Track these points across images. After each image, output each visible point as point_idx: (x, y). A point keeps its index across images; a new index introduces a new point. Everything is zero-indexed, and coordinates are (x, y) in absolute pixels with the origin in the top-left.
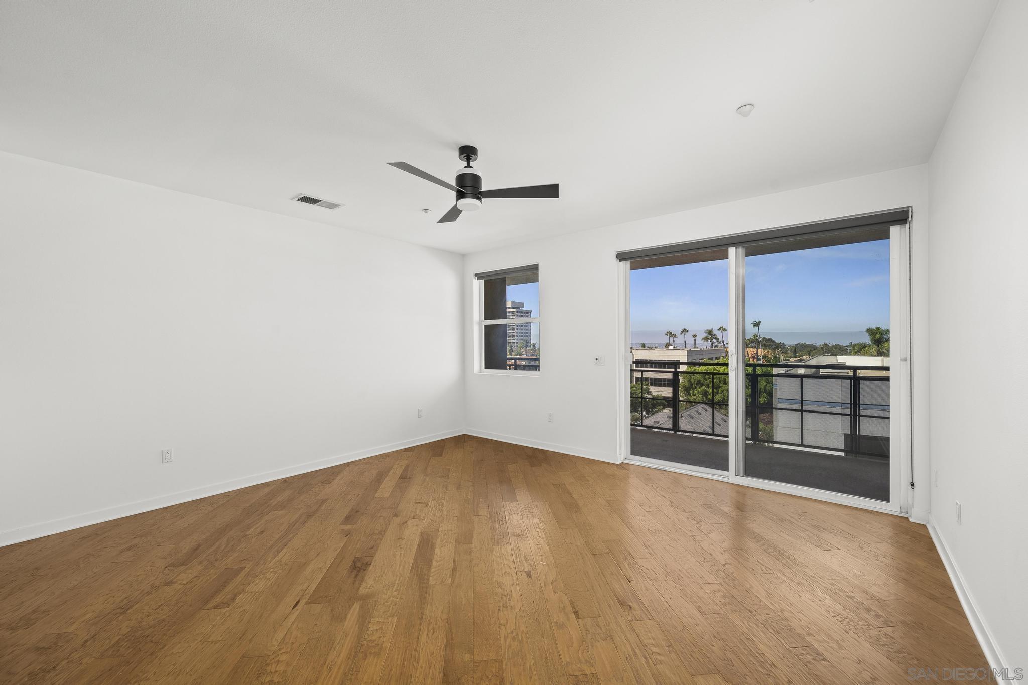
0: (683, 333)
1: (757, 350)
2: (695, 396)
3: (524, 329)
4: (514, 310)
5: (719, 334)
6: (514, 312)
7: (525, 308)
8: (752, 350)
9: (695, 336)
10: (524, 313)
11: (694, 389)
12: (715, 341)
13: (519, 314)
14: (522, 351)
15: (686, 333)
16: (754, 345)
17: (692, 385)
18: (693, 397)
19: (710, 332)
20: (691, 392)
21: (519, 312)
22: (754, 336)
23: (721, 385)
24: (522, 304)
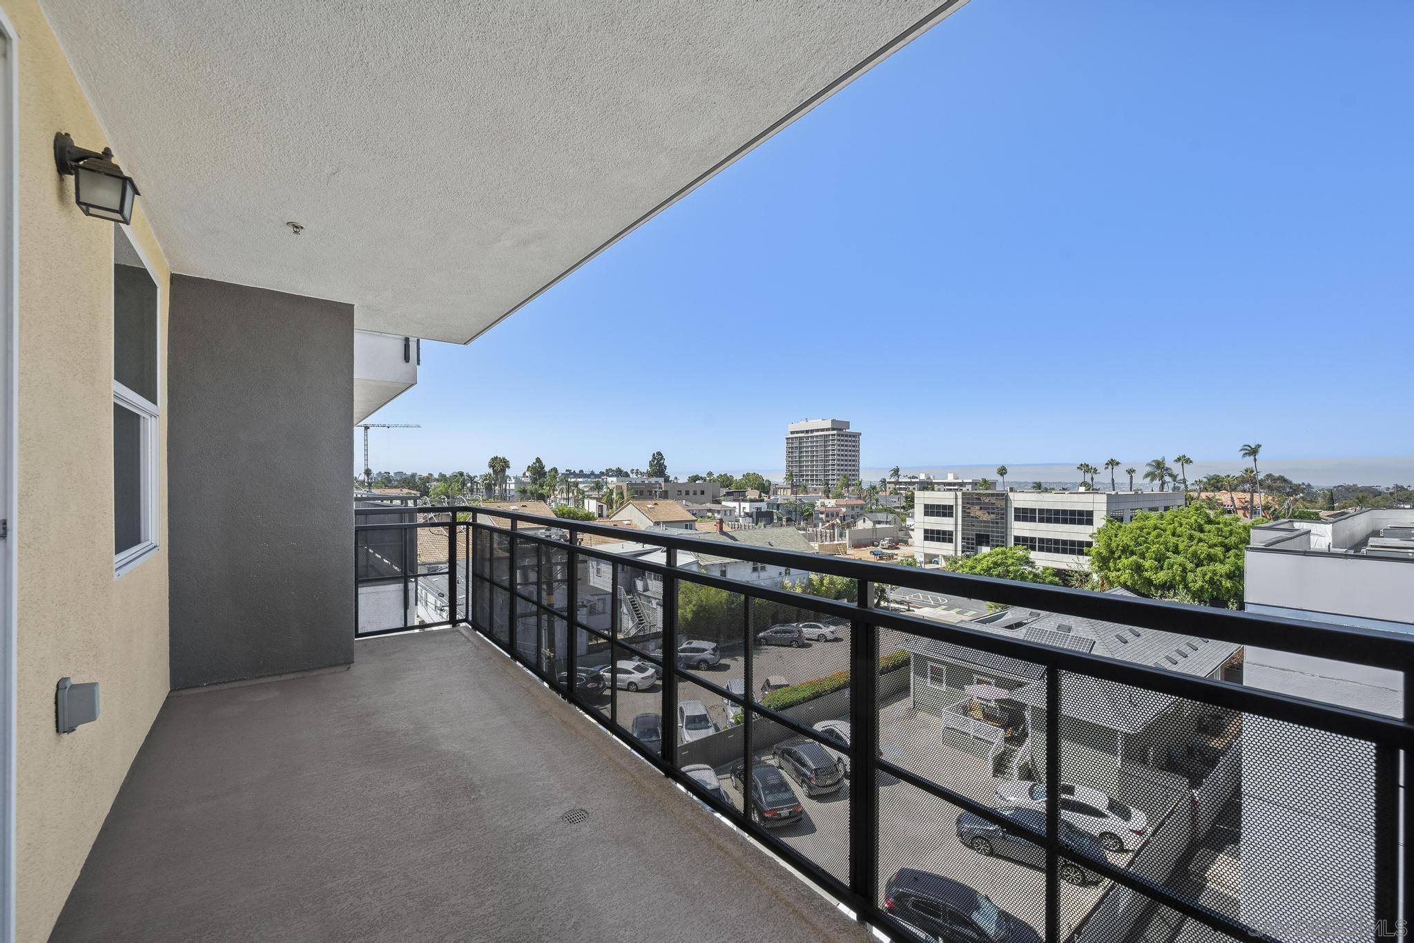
0: (1110, 467)
1: (1252, 496)
2: (1119, 570)
3: (850, 461)
4: (835, 432)
5: (1176, 468)
6: (834, 435)
7: (852, 430)
8: (1241, 495)
9: (1131, 472)
10: (850, 436)
11: (1115, 559)
12: (1167, 479)
13: (842, 438)
14: (843, 491)
15: (1115, 467)
16: (1247, 486)
17: (1112, 552)
18: (1114, 574)
19: (1159, 465)
20: (1111, 564)
21: (843, 435)
22: (1247, 471)
23: (1169, 554)
24: (847, 424)
